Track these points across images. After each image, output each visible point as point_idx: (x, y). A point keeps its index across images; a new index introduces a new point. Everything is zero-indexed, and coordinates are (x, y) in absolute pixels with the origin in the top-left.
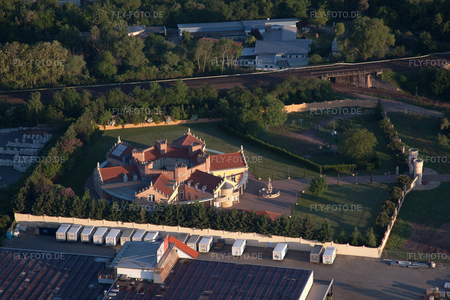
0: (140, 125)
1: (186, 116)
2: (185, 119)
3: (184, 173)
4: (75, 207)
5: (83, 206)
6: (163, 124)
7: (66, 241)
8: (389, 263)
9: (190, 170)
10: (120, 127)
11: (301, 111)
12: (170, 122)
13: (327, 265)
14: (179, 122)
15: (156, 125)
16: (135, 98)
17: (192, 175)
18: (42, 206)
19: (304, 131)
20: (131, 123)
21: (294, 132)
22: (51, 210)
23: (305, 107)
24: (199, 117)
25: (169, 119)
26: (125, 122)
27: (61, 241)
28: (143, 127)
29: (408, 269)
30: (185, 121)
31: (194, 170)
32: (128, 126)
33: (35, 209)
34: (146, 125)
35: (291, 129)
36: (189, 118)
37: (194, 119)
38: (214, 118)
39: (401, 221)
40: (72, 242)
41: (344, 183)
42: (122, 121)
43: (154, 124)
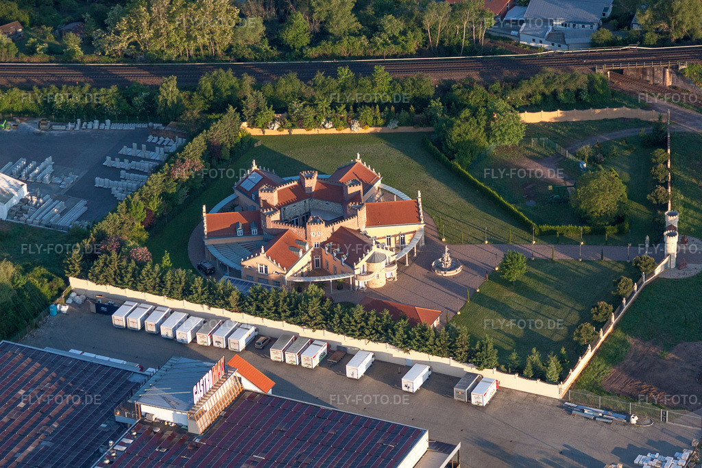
0: (314, 131)
1: (381, 122)
2: (379, 126)
3: (320, 233)
4: (144, 279)
5: (155, 279)
6: (347, 131)
7: (126, 329)
8: (569, 410)
9: (330, 228)
10: (285, 132)
11: (554, 121)
12: (357, 129)
13: (477, 407)
14: (370, 130)
15: (337, 132)
16: (315, 90)
17: (334, 234)
18: (101, 272)
19: (545, 156)
20: (301, 127)
21: (531, 158)
22: (114, 279)
23: (560, 115)
24: (400, 125)
25: (356, 124)
26: (293, 126)
27: (119, 328)
28: (319, 135)
29: (595, 423)
30: (380, 128)
31: (337, 227)
32: (296, 131)
33: (92, 275)
34: (323, 131)
35: (527, 152)
36: (385, 125)
37: (392, 127)
38: (421, 126)
39: (619, 334)
40: (134, 331)
41: (563, 256)
42: (290, 124)
43: (334, 131)
